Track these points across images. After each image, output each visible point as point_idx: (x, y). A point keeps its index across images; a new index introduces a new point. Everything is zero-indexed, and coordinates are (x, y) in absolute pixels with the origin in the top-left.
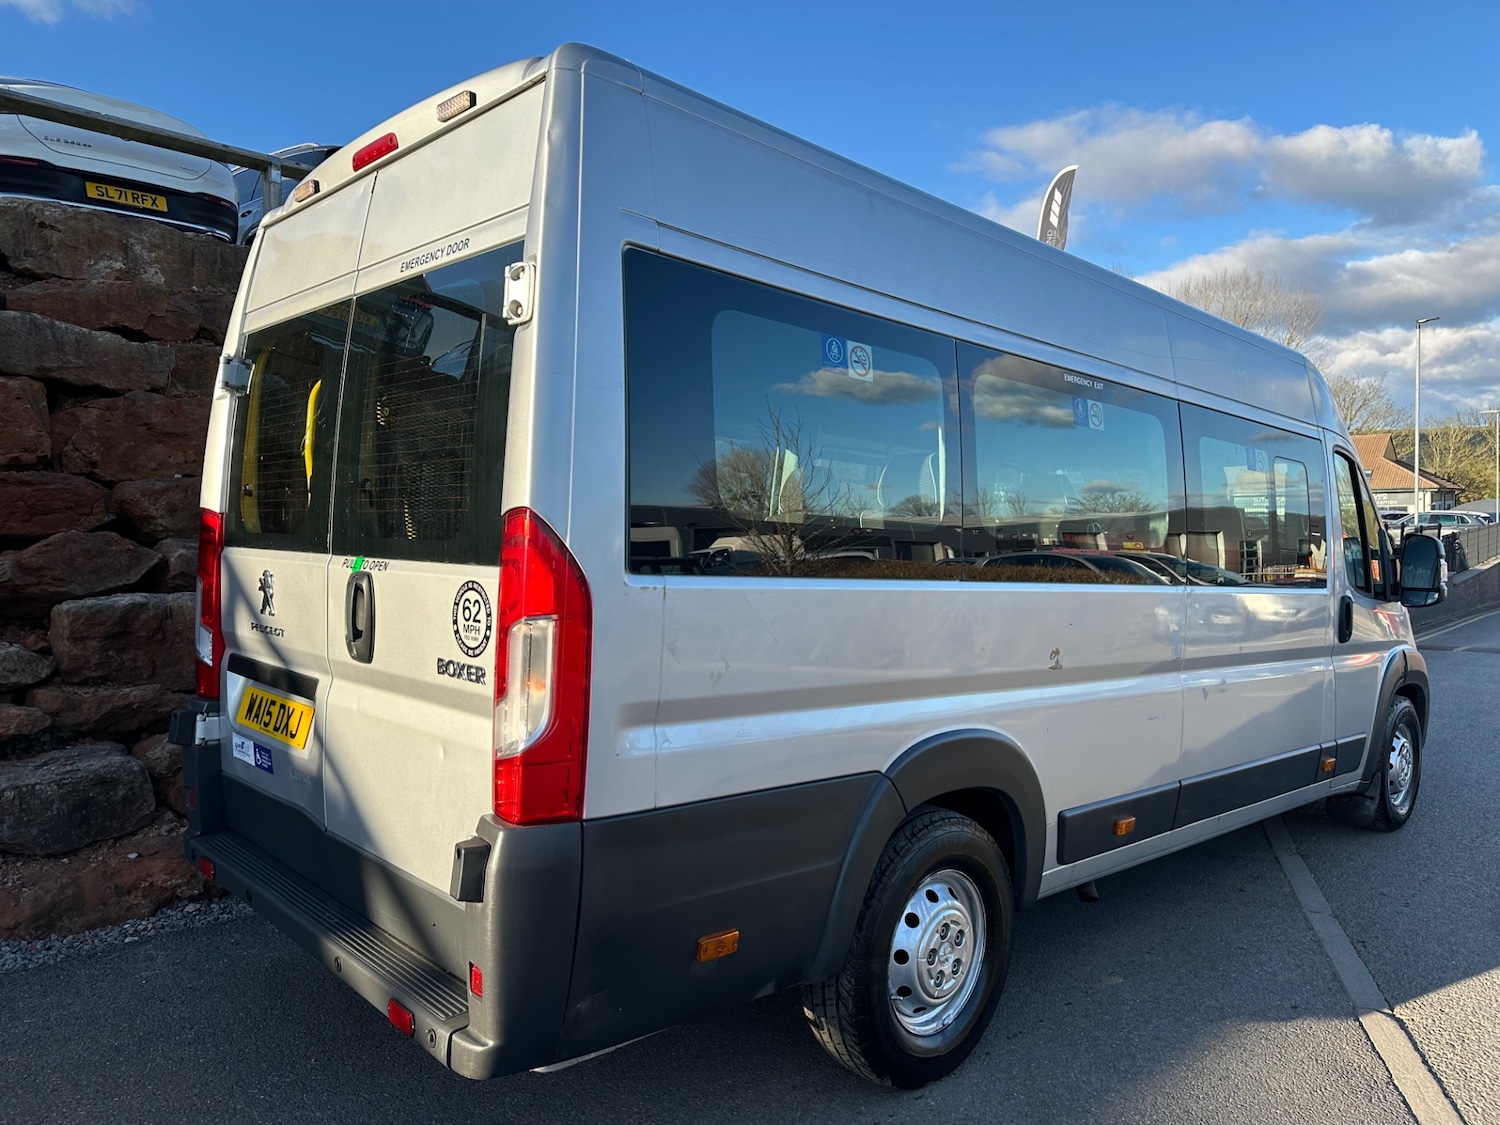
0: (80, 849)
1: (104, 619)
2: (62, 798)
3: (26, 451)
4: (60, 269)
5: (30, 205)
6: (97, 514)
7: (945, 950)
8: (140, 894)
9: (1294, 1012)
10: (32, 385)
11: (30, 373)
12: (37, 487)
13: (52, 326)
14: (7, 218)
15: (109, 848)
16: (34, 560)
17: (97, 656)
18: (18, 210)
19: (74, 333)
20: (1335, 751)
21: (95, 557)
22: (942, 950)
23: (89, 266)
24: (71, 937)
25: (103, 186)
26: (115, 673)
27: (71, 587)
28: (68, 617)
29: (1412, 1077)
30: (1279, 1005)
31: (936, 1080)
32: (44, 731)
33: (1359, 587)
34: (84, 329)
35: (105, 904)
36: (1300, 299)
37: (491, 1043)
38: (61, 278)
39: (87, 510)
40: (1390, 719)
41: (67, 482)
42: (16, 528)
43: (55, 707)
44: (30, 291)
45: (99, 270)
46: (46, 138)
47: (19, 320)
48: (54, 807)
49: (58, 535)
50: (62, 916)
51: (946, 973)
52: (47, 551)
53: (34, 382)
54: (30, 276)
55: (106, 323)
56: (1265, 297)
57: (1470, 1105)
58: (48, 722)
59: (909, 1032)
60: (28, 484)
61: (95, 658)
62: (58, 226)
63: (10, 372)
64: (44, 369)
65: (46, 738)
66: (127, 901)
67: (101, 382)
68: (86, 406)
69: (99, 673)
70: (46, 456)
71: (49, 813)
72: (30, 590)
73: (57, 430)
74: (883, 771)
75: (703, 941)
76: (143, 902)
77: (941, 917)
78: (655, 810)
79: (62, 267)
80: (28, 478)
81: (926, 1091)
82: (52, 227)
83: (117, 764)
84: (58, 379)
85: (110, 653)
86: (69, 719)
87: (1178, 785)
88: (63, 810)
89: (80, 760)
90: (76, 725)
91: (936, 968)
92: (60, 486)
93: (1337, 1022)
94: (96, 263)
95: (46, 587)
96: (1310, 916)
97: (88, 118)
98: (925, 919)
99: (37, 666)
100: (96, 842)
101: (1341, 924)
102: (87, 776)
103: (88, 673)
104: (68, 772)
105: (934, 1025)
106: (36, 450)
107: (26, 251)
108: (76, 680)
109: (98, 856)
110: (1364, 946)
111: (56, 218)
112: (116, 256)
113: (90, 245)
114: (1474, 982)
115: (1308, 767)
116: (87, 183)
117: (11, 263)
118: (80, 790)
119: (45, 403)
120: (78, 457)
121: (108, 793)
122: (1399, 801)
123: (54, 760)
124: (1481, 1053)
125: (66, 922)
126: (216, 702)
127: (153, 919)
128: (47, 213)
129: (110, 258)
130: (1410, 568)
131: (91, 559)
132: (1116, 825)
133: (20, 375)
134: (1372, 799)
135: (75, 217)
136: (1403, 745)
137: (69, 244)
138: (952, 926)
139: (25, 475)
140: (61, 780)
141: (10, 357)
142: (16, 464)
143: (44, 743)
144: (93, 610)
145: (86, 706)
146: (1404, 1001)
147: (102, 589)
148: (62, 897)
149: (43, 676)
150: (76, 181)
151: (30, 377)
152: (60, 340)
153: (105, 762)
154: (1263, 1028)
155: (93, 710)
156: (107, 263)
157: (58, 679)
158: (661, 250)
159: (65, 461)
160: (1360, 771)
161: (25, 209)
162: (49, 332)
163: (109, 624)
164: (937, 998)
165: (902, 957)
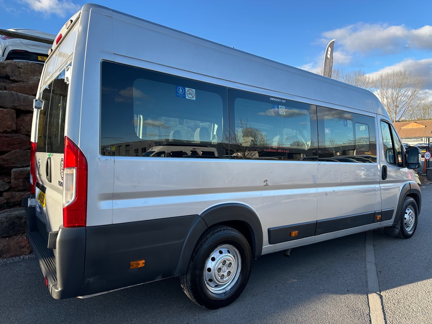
0: (12, 236)
1: (24, 173)
2: (7, 222)
3: (8, 128)
4: (23, 79)
5: (15, 62)
6: (27, 145)
7: (224, 268)
8: (26, 248)
9: (348, 292)
10: (11, 111)
11: (11, 107)
12: (10, 138)
13: (17, 94)
14: (10, 66)
15: (21, 236)
16: (6, 157)
17: (22, 184)
18: (12, 64)
19: (23, 96)
20: (381, 213)
21: (24, 157)
22: (223, 268)
23: (31, 78)
24: (6, 259)
25: (43, 57)
26: (27, 188)
27: (17, 165)
28: (14, 173)
29: (376, 313)
30: (343, 290)
31: (223, 307)
32: (4, 203)
33: (391, 163)
34: (26, 95)
35: (16, 251)
36: (418, 78)
37: (60, 289)
38: (23, 81)
39: (24, 144)
40: (405, 204)
41: (19, 136)
42: (5, 149)
43: (8, 197)
44: (13, 85)
45: (34, 79)
46: (27, 44)
47: (8, 93)
48: (5, 224)
49: (13, 151)
50: (4, 254)
51: (225, 275)
52: (10, 155)
53: (12, 109)
54: (14, 81)
55: (34, 93)
56: (407, 78)
57: (392, 322)
58: (6, 201)
59: (211, 292)
60: (8, 137)
61: (21, 184)
62: (23, 67)
63: (5, 107)
64: (15, 106)
65: (5, 205)
66: (23, 250)
67: (30, 109)
68: (26, 116)
69: (23, 188)
70: (14, 130)
71: (3, 226)
72: (5, 165)
73: (19, 123)
74: (199, 215)
75: (132, 263)
76: (27, 250)
77: (223, 258)
78: (112, 224)
79: (24, 79)
80: (8, 136)
81: (218, 310)
82: (21, 68)
83: (23, 213)
84: (18, 109)
85: (26, 183)
86: (12, 200)
87: (316, 222)
88: (7, 225)
89: (13, 212)
90: (14, 202)
91: (222, 273)
92: (16, 138)
93: (360, 295)
94: (33, 77)
95: (10, 165)
96: (367, 263)
97: (37, 38)
98: (217, 258)
99: (5, 186)
100: (17, 234)
101: (376, 266)
102: (14, 216)
103: (19, 188)
104: (9, 215)
105: (223, 291)
106: (11, 128)
107: (15, 75)
108: (16, 190)
109: (17, 238)
110: (380, 273)
111: (22, 65)
112: (39, 75)
113: (31, 72)
114: (411, 285)
115: (371, 218)
116: (38, 56)
117: (11, 78)
118: (12, 220)
119: (15, 115)
120: (25, 130)
121: (20, 220)
122: (409, 230)
123: (7, 211)
124: (403, 307)
125: (5, 255)
126: (34, 195)
127: (29, 255)
128: (20, 64)
129: (37, 76)
130: (413, 157)
131: (22, 157)
132: (291, 233)
133: (8, 108)
134: (398, 228)
135: (27, 65)
136: (410, 212)
137: (25, 72)
138: (227, 261)
139: (7, 135)
140: (6, 217)
141: (5, 103)
142: (5, 132)
143: (5, 207)
144: (21, 171)
145: (17, 197)
146: (385, 290)
147: (26, 165)
148: (4, 248)
149: (6, 189)
150: (35, 56)
151: (11, 108)
152: (19, 98)
153: (19, 212)
154: (334, 296)
155: (19, 198)
156: (36, 77)
157: (12, 190)
158: (115, 61)
159: (21, 131)
160: (393, 220)
161: (14, 63)
162: (16, 96)
163: (25, 175)
164: (221, 283)
165: (209, 270)
